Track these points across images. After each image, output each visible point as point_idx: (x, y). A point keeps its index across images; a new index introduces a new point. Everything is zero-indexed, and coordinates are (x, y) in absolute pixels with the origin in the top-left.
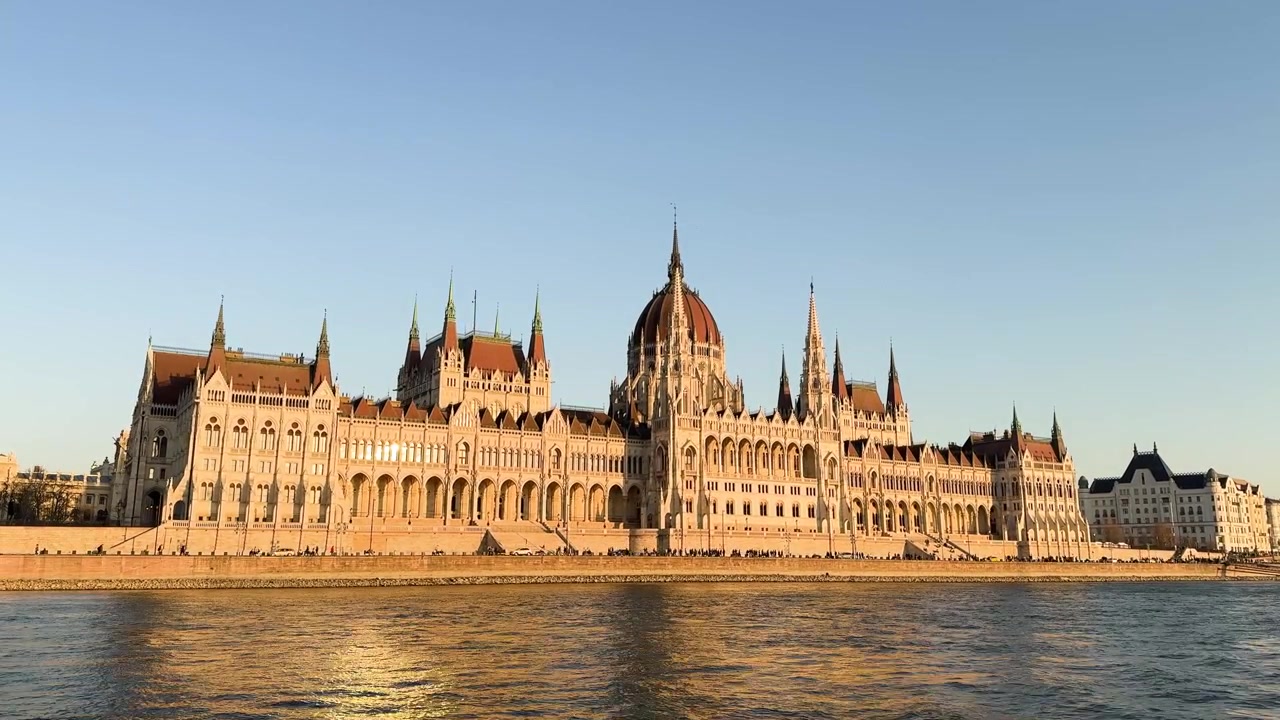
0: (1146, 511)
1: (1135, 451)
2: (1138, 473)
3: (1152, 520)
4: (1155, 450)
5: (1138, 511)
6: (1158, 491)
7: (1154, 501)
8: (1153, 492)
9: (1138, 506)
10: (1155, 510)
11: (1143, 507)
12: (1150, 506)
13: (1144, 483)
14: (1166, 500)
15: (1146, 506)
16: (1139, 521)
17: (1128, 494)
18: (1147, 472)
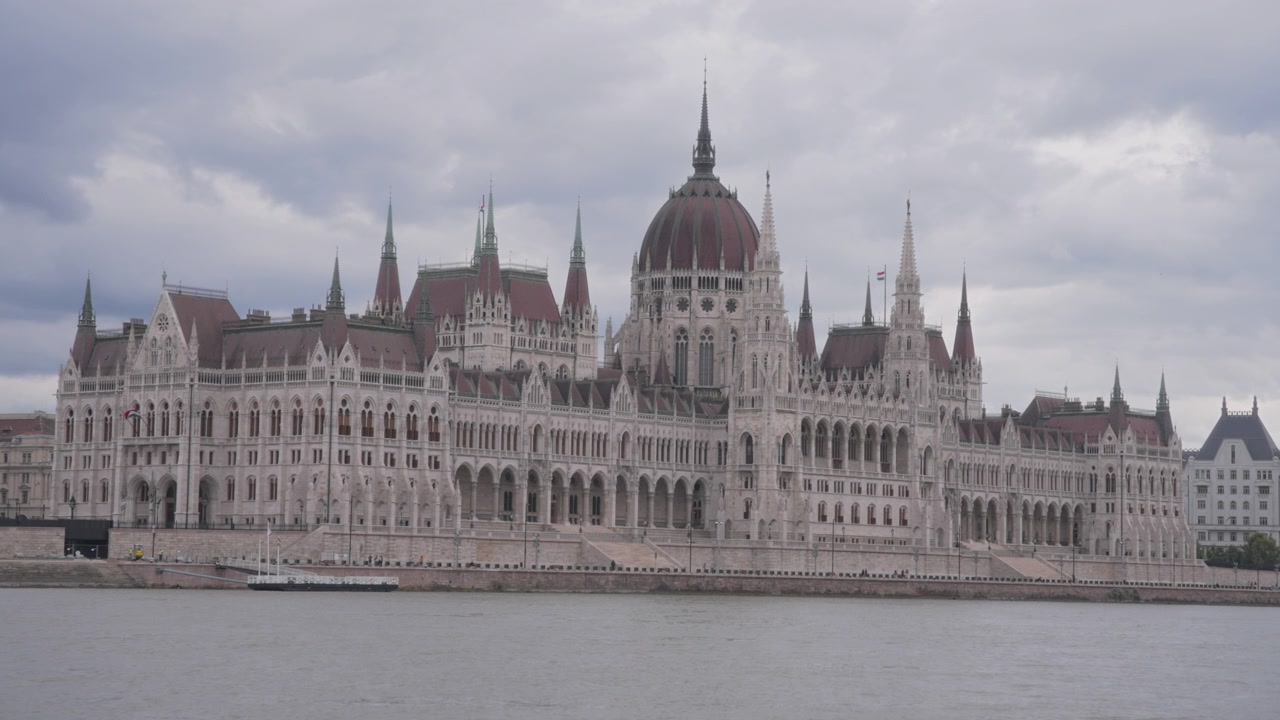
0: (1233, 505)
1: (1224, 409)
2: (1226, 445)
3: (1240, 521)
4: (1255, 409)
5: (1221, 505)
6: (1253, 475)
7: (1246, 490)
8: (1246, 476)
9: (1221, 497)
10: (1246, 505)
11: (1227, 498)
12: (1240, 498)
13: (1233, 462)
14: (1264, 490)
15: (1233, 497)
16: (1221, 520)
17: (1208, 477)
18: (1240, 446)
